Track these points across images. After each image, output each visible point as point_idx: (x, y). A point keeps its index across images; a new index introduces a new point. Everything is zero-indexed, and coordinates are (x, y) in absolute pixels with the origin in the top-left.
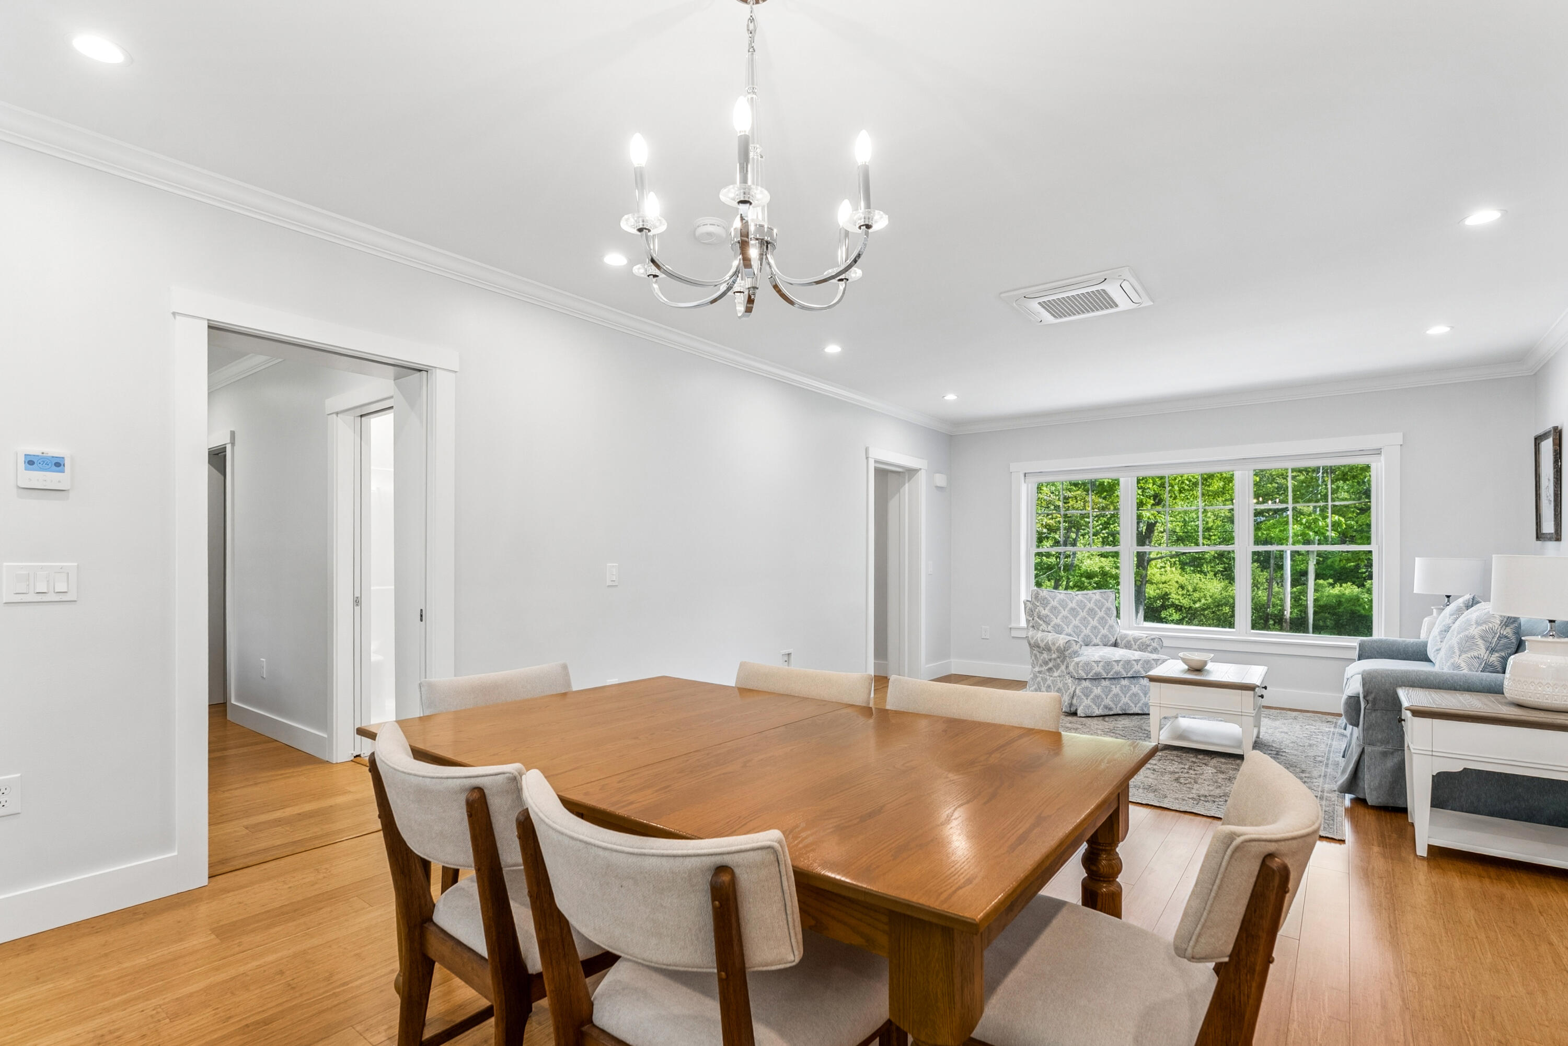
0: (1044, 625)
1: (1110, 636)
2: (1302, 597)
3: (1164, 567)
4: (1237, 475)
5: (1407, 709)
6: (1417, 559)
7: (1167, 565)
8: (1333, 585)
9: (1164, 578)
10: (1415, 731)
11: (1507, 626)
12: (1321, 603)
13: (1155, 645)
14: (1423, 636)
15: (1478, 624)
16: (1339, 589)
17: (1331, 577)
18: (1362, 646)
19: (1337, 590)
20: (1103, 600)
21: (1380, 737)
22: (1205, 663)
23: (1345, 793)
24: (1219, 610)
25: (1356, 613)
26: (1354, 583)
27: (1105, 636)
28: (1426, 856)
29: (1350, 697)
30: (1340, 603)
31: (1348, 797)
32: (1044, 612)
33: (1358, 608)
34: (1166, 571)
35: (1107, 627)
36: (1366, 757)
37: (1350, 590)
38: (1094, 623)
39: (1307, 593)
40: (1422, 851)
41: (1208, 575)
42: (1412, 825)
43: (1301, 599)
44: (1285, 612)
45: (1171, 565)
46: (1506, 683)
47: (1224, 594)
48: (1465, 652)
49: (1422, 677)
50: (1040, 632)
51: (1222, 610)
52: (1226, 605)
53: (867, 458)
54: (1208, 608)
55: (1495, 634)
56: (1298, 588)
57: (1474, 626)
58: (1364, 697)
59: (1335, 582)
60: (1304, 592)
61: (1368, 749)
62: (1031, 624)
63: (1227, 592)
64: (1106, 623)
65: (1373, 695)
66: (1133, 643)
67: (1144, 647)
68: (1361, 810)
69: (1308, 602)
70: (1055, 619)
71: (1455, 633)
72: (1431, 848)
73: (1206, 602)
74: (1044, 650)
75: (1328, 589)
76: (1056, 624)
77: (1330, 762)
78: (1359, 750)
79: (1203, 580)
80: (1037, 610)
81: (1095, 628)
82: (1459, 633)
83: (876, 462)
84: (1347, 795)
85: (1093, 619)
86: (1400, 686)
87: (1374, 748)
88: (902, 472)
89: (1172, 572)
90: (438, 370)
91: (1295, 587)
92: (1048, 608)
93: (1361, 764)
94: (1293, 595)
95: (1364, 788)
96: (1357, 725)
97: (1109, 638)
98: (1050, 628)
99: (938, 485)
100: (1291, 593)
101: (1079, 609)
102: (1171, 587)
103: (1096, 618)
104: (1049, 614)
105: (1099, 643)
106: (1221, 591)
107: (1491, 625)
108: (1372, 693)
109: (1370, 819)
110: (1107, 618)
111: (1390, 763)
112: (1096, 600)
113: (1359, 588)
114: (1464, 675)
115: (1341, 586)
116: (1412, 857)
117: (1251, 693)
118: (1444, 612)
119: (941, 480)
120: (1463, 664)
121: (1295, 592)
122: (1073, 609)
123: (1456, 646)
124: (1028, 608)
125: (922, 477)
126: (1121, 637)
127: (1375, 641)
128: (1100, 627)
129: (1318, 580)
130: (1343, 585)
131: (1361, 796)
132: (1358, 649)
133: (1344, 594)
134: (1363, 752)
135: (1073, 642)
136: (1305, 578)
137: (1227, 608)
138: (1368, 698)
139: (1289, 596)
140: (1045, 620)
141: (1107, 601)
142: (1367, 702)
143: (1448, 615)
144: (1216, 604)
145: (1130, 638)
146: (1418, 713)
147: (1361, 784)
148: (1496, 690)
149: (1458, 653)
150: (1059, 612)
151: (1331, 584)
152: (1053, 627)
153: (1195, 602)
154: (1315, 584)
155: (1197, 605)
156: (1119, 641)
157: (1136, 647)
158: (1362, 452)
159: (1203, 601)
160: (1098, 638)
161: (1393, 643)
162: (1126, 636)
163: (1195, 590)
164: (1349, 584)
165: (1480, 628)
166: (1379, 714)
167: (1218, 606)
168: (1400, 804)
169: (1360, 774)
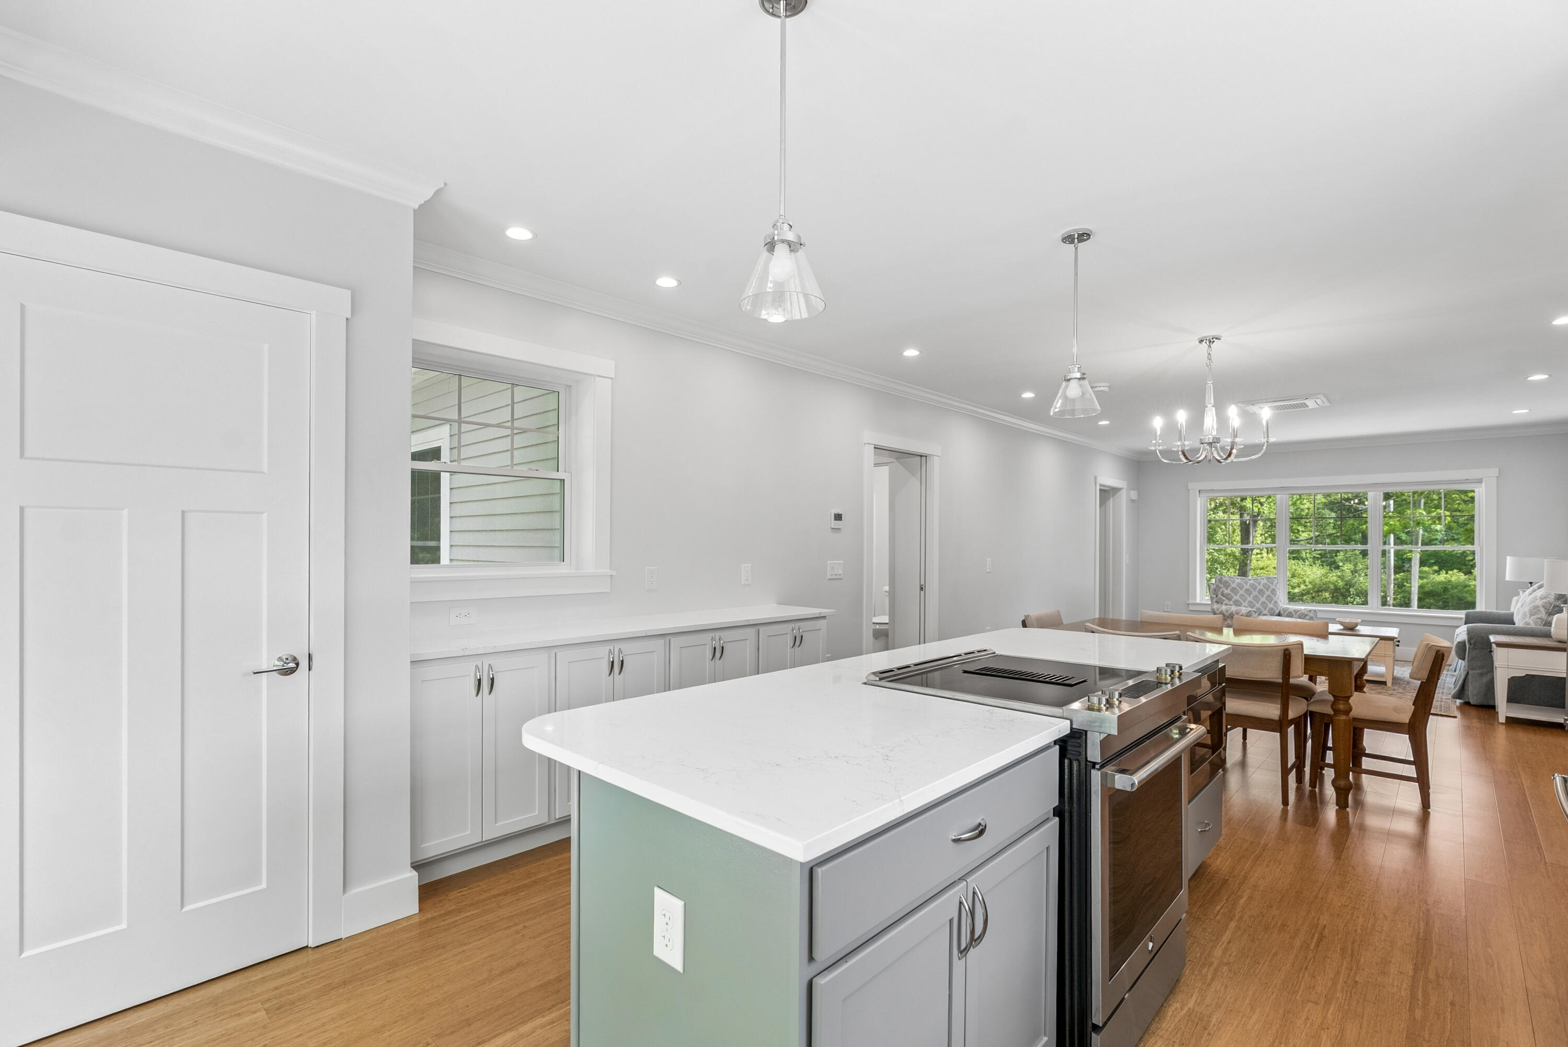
0: (1226, 600)
1: (1275, 609)
2: (1405, 584)
3: (1261, 554)
4: (1370, 495)
5: (1494, 643)
6: (1508, 558)
7: (1263, 552)
8: (1438, 572)
9: (1261, 564)
10: (1500, 656)
11: (1559, 600)
12: (1427, 589)
13: (1311, 615)
14: (1512, 610)
15: (1541, 599)
16: (1445, 576)
17: (1434, 564)
18: (1467, 616)
19: (1442, 577)
20: (1269, 584)
21: (1479, 665)
22: (1357, 625)
23: (1456, 699)
24: (1318, 596)
25: (1462, 600)
26: (1460, 570)
27: (1272, 609)
28: (1504, 722)
29: (1459, 643)
30: (1446, 590)
31: (1458, 702)
32: (1226, 592)
33: (1465, 595)
34: (1262, 558)
35: (1273, 602)
36: (1470, 677)
37: (1456, 577)
38: (1263, 599)
39: (1410, 580)
40: (1502, 719)
41: (1307, 561)
42: (1498, 713)
43: (1405, 586)
44: (1388, 599)
45: (1268, 551)
46: (1552, 630)
47: (1325, 580)
48: (1533, 615)
49: (1504, 629)
50: (1224, 605)
51: (1322, 595)
52: (1326, 590)
53: (1095, 483)
54: (1308, 593)
55: (1552, 604)
56: (1401, 574)
57: (1539, 600)
58: (1469, 641)
59: (1440, 569)
60: (1408, 580)
61: (1471, 672)
62: (1215, 600)
63: (1327, 578)
64: (1272, 600)
65: (1474, 640)
66: (1294, 613)
67: (1303, 616)
68: (1467, 708)
69: (1412, 589)
70: (1235, 597)
71: (1528, 604)
72: (1507, 717)
73: (1305, 588)
74: (1228, 617)
75: (1432, 576)
76: (1236, 600)
77: (1445, 687)
78: (1465, 673)
79: (1302, 566)
80: (1221, 590)
81: (1264, 603)
82: (1530, 604)
83: (1100, 485)
84: (1457, 700)
85: (1263, 596)
86: (1491, 634)
87: (1475, 671)
88: (1108, 490)
89: (1269, 559)
90: (935, 457)
91: (1398, 574)
92: (1230, 588)
93: (1467, 680)
94: (1396, 582)
95: (1468, 695)
96: (1464, 659)
97: (1274, 610)
98: (1231, 602)
99: (1133, 499)
100: (1394, 580)
101: (1252, 590)
102: (1269, 573)
103: (1265, 596)
104: (1230, 593)
105: (1268, 614)
106: (1321, 577)
107: (1549, 599)
108: (1473, 638)
109: (1473, 712)
110: (1273, 596)
111: (1485, 679)
112: (1264, 584)
113: (1465, 575)
114: (1531, 628)
115: (1447, 573)
116: (1496, 723)
117: (1392, 642)
118: (1526, 592)
119: (1134, 495)
120: (1532, 622)
121: (1398, 578)
122: (1247, 590)
123: (1528, 612)
124: (1212, 589)
125: (1124, 493)
126: (1283, 609)
127: (1477, 612)
128: (1267, 602)
129: (1422, 568)
130: (1449, 572)
131: (1467, 700)
132: (1464, 620)
133: (1449, 581)
134: (1468, 673)
135: (1253, 612)
136: (1408, 565)
137: (1326, 594)
138: (1471, 642)
139: (1393, 582)
140: (1227, 596)
141: (1272, 584)
142: (1470, 644)
143: (1527, 595)
144: (1316, 589)
145: (1290, 610)
146: (1500, 645)
147: (1466, 693)
148: (1548, 635)
149: (1528, 616)
150: (1238, 592)
151: (1436, 572)
152: (1234, 602)
153: (1293, 588)
154: (1420, 572)
155: (1297, 590)
156: (1282, 612)
157: (1297, 616)
158: (1467, 481)
159: (1303, 587)
160: (1267, 610)
161: (1490, 614)
162: (1287, 609)
163: (1293, 576)
164: (1455, 571)
165: (1542, 601)
166: (1478, 651)
167: (1317, 592)
168: (1491, 703)
169: (1466, 688)
